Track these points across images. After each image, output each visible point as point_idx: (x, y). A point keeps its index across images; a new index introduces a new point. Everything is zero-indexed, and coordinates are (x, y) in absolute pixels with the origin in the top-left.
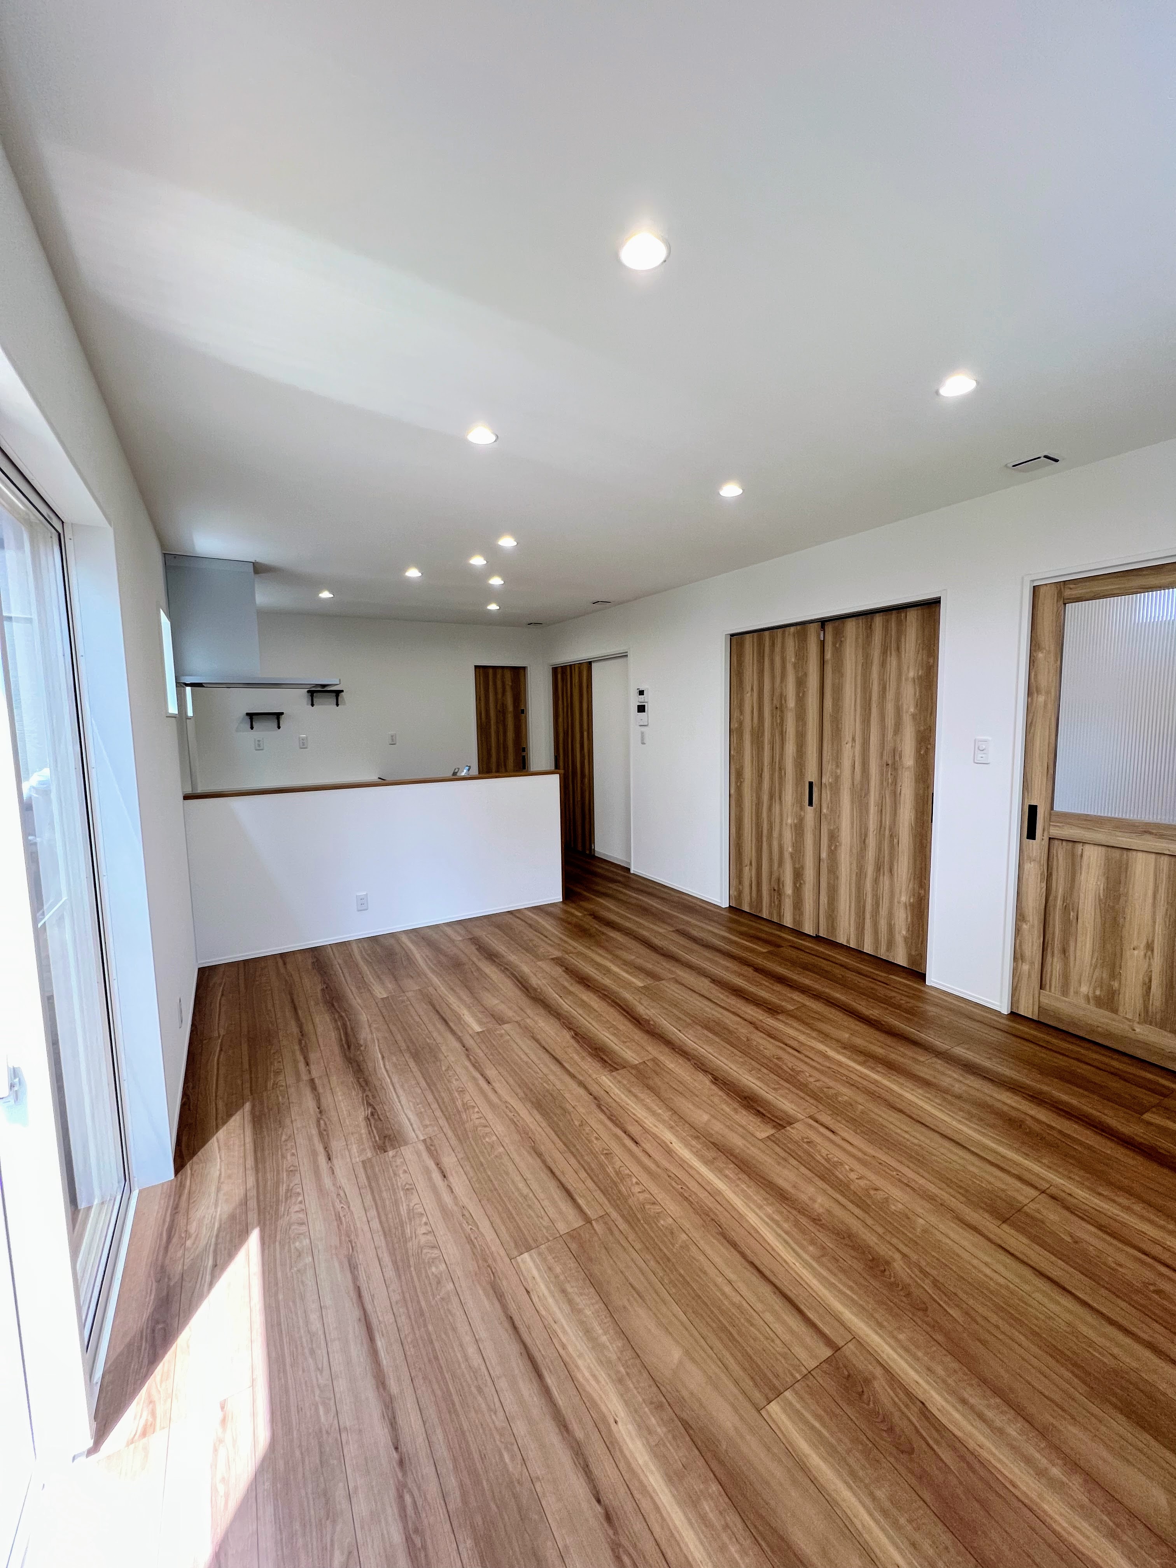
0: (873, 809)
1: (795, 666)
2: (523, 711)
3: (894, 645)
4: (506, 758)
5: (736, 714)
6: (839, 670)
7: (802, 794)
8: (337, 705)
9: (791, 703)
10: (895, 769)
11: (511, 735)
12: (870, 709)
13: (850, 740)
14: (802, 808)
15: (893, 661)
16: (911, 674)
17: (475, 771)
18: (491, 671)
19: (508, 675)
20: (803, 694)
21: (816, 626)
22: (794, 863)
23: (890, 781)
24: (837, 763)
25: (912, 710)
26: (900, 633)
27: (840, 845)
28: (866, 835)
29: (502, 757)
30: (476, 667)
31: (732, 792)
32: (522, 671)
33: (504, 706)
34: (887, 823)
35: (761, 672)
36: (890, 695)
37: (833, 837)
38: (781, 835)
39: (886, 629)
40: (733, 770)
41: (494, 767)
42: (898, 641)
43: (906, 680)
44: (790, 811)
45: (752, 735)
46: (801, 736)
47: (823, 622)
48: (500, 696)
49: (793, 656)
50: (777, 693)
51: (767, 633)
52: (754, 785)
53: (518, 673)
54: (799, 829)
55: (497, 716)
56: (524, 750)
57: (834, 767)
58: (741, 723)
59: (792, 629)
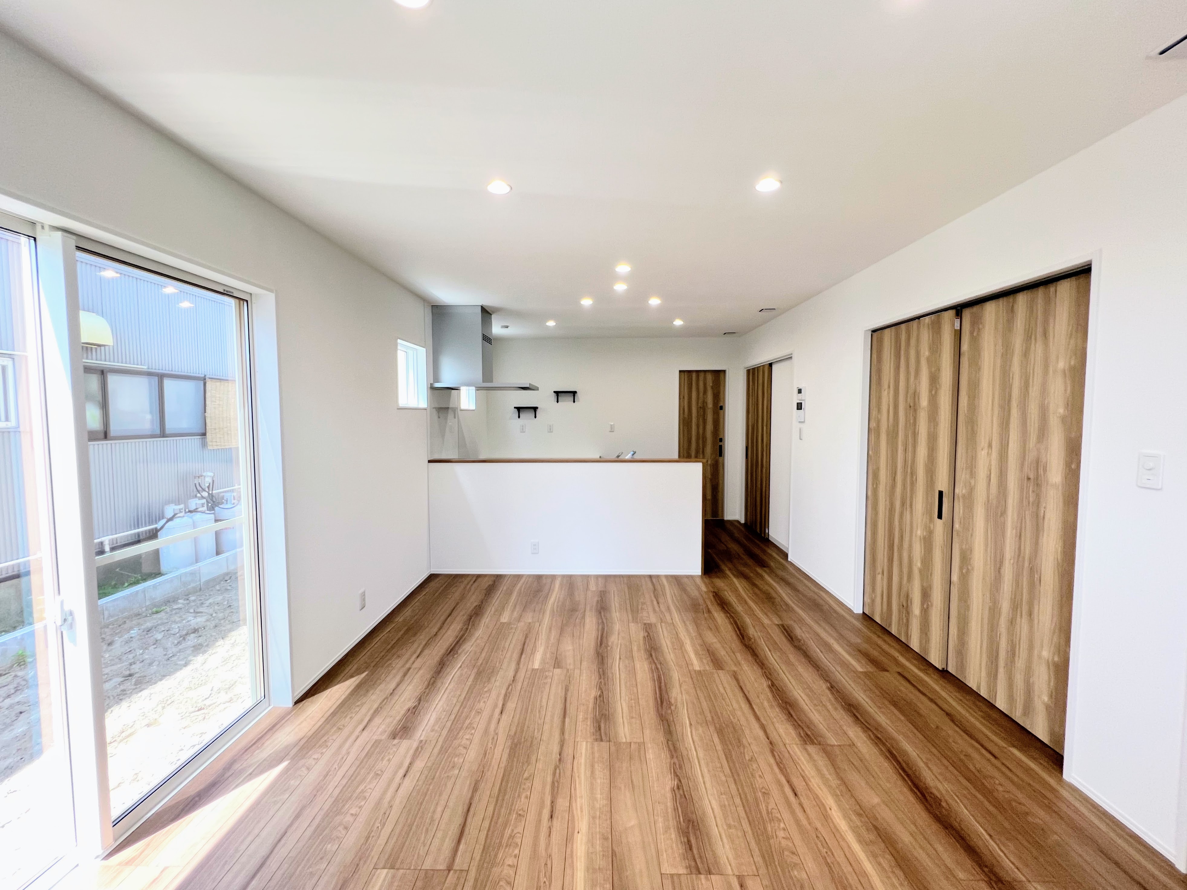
0: (1010, 533)
1: (928, 360)
2: (721, 408)
3: (1040, 330)
4: (704, 446)
5: (874, 413)
6: (976, 364)
7: (932, 504)
8: (574, 402)
9: (924, 402)
10: (1038, 485)
11: (710, 427)
12: (1009, 411)
13: (986, 445)
14: (931, 520)
15: (1038, 349)
16: (1061, 365)
17: (676, 456)
18: (694, 375)
19: (710, 377)
20: (936, 393)
21: (952, 313)
22: (922, 580)
23: (1031, 499)
24: (971, 471)
25: (1061, 410)
26: (1048, 313)
27: (973, 569)
28: (1001, 562)
29: (701, 446)
30: (680, 371)
31: (869, 493)
32: (722, 375)
33: (705, 402)
34: (1027, 551)
35: (897, 368)
36: (1034, 391)
37: (965, 559)
38: (910, 546)
39: (1031, 309)
40: (870, 471)
41: (693, 454)
42: (1046, 322)
43: (1055, 372)
44: (920, 520)
45: (888, 435)
46: (933, 438)
47: (959, 309)
48: (701, 394)
49: (927, 349)
50: (911, 391)
51: (903, 326)
52: (888, 489)
53: (719, 375)
54: (928, 541)
55: (698, 412)
56: (721, 440)
57: (968, 476)
58: (878, 422)
59: (927, 319)
